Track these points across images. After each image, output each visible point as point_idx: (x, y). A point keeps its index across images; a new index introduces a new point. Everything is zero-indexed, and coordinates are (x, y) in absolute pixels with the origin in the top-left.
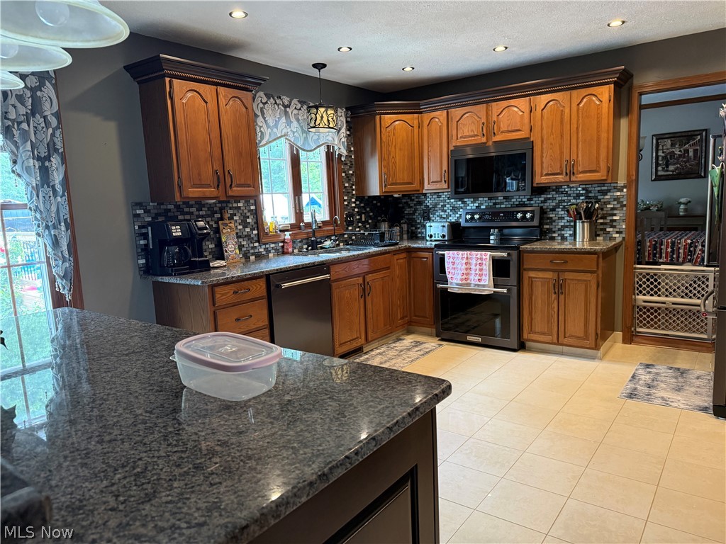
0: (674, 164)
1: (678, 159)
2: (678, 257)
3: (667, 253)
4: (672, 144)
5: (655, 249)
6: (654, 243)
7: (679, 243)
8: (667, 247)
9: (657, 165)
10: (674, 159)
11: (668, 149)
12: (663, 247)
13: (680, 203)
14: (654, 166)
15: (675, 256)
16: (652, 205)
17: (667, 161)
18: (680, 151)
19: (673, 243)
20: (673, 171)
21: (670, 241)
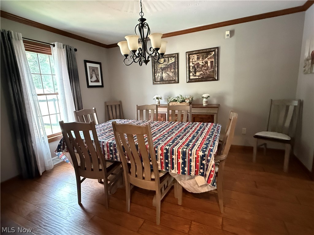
0: (199, 71)
1: (201, 68)
2: (190, 170)
3: (178, 164)
4: (197, 58)
5: (167, 158)
6: (165, 151)
7: (191, 155)
8: (178, 158)
9: (190, 72)
10: (199, 68)
11: (195, 61)
12: (174, 157)
13: (203, 97)
14: (188, 73)
15: (186, 169)
16: (186, 99)
17: (195, 70)
18: (203, 63)
19: (184, 153)
20: (199, 76)
21: (180, 150)
